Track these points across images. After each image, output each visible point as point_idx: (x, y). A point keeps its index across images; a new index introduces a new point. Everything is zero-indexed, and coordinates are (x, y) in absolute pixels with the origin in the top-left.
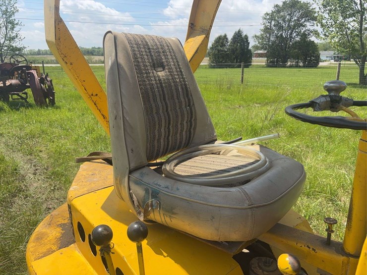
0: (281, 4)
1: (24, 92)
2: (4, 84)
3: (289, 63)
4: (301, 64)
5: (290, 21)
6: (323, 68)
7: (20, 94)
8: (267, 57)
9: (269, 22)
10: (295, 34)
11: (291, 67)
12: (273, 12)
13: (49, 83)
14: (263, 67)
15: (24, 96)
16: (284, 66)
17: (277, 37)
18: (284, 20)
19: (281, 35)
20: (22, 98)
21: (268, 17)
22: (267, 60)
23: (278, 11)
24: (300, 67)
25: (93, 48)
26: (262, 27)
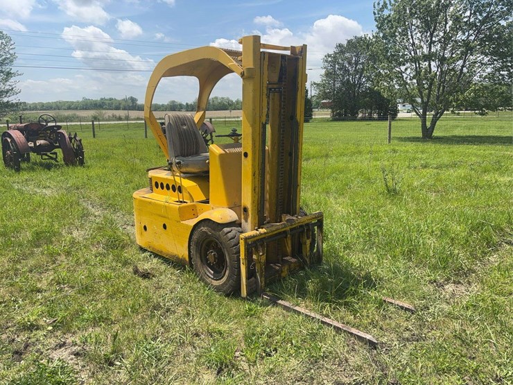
0: (345, 43)
1: (53, 152)
2: (35, 144)
3: (360, 115)
4: (375, 116)
5: (357, 63)
6: (403, 120)
7: (49, 154)
8: (331, 108)
9: (331, 66)
10: (364, 80)
11: (363, 119)
12: (335, 53)
13: (78, 143)
14: (328, 120)
15: (54, 156)
16: (354, 119)
17: (343, 84)
18: (350, 63)
19: (348, 80)
20: (52, 158)
21: (330, 59)
22: (333, 112)
23: (342, 52)
24: (374, 120)
25: (102, 99)
26: (323, 72)
